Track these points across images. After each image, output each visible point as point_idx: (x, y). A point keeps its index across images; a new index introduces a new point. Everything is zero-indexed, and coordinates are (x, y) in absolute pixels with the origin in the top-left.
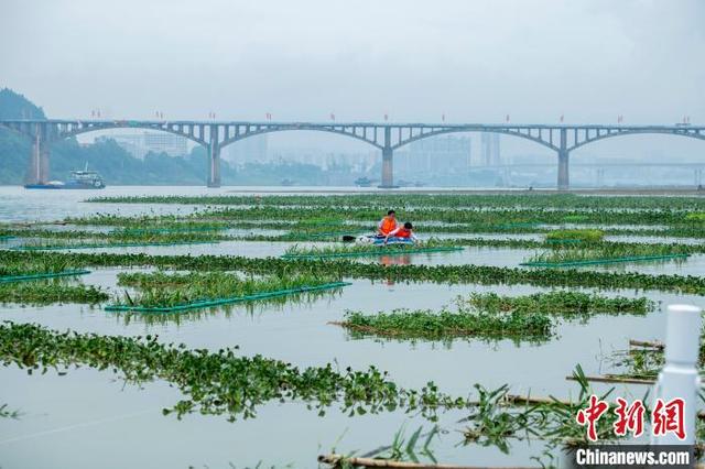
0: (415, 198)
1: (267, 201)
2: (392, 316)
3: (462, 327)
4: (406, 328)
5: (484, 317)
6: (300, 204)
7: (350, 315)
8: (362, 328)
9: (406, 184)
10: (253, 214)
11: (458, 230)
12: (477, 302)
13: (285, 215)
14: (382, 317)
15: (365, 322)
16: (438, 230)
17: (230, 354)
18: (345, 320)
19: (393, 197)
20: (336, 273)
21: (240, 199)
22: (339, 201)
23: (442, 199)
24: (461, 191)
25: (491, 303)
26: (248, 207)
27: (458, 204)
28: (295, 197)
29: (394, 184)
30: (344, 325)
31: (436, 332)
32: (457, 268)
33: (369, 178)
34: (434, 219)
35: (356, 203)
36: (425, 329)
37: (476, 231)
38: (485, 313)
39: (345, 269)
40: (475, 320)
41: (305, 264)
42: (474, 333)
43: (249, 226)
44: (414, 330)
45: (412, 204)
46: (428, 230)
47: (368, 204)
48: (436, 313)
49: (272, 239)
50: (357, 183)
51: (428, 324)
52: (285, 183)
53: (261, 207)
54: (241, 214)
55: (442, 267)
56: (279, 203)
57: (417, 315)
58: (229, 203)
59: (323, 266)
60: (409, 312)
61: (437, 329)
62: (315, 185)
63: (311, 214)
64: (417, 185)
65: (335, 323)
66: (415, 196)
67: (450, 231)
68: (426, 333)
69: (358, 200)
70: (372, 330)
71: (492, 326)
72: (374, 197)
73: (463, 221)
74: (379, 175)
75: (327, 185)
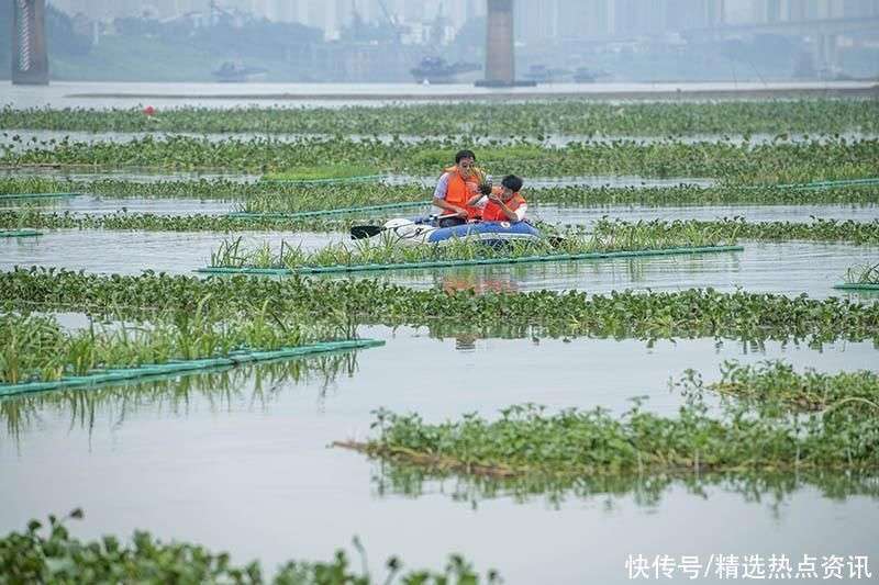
0: (573, 113)
1: (179, 120)
2: (501, 425)
3: (684, 452)
4: (535, 457)
5: (747, 425)
6: (267, 129)
7: (387, 423)
8: (419, 456)
9: (548, 77)
10: (136, 156)
11: (681, 198)
12: (739, 387)
13: (223, 159)
14: (474, 428)
15: (426, 442)
16: (627, 197)
17: (60, 532)
18: (376, 435)
19: (515, 110)
20: (342, 314)
21: (102, 115)
22: (369, 122)
23: (647, 115)
24: (698, 94)
25: (774, 389)
26: (124, 139)
27: (688, 129)
28: (254, 112)
29: (518, 78)
30: (371, 449)
31: (615, 467)
32: (666, 300)
33: (450, 60)
34: (621, 169)
35: (416, 127)
36: (586, 459)
37: (729, 199)
38: (752, 415)
39: (365, 304)
40: (722, 434)
41: (252, 292)
42: (716, 468)
43: (123, 190)
44: (557, 461)
45: (566, 130)
46: (600, 197)
47: (447, 130)
48: (615, 416)
49: (178, 225)
50: (418, 75)
51: (594, 444)
52: (226, 75)
53: (159, 137)
54: (106, 157)
55: (627, 297)
56: (208, 130)
57: (567, 423)
58: (73, 127)
59: (302, 297)
60: (545, 415)
61: (618, 459)
62: (306, 79)
63: (295, 156)
64: (583, 77)
65: (350, 445)
66: (572, 109)
67: (660, 198)
68: (589, 469)
69: (420, 120)
70: (447, 462)
71: (768, 450)
72: (464, 112)
73: (697, 174)
74: (479, 54)
75: (341, 79)
